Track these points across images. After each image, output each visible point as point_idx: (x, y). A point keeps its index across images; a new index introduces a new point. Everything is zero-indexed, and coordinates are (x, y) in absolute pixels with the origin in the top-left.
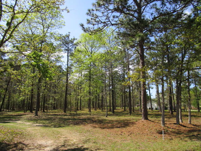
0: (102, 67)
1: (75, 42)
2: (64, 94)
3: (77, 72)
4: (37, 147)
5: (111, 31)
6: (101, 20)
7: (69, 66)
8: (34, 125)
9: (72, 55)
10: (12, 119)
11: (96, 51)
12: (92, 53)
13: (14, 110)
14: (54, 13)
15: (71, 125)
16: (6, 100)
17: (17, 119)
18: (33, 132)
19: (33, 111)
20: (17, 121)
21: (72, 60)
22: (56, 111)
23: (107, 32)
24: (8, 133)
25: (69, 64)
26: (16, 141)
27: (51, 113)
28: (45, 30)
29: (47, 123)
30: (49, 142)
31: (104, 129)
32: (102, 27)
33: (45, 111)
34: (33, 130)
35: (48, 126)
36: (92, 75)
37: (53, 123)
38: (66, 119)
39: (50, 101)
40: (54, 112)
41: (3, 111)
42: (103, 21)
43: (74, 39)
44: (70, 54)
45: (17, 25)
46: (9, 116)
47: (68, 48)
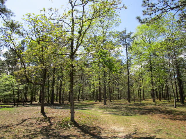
0: (163, 56)
1: (132, 36)
2: (126, 85)
3: (136, 64)
4: (112, 132)
5: (169, 16)
6: (158, 8)
7: (128, 59)
8: (105, 112)
9: (130, 48)
10: (87, 107)
11: (154, 40)
12: (150, 43)
13: (87, 100)
14: (111, 13)
15: (138, 114)
16: (81, 92)
17: (91, 107)
18: (106, 118)
19: (102, 101)
20: (91, 109)
21: (130, 53)
22: (121, 100)
23: (166, 18)
24: (87, 118)
25: (128, 57)
26: (94, 124)
27: (117, 103)
28: (105, 31)
29: (115, 112)
30: (120, 128)
31: (175, 120)
32: (160, 14)
33: (112, 100)
34: (105, 117)
35: (117, 114)
36: (153, 65)
37: (120, 112)
38: (131, 109)
39: (115, 92)
40: (119, 102)
41: (80, 100)
42: (160, 8)
43: (131, 33)
44: (129, 48)
45: (85, 32)
46: (84, 105)
47: (126, 42)
